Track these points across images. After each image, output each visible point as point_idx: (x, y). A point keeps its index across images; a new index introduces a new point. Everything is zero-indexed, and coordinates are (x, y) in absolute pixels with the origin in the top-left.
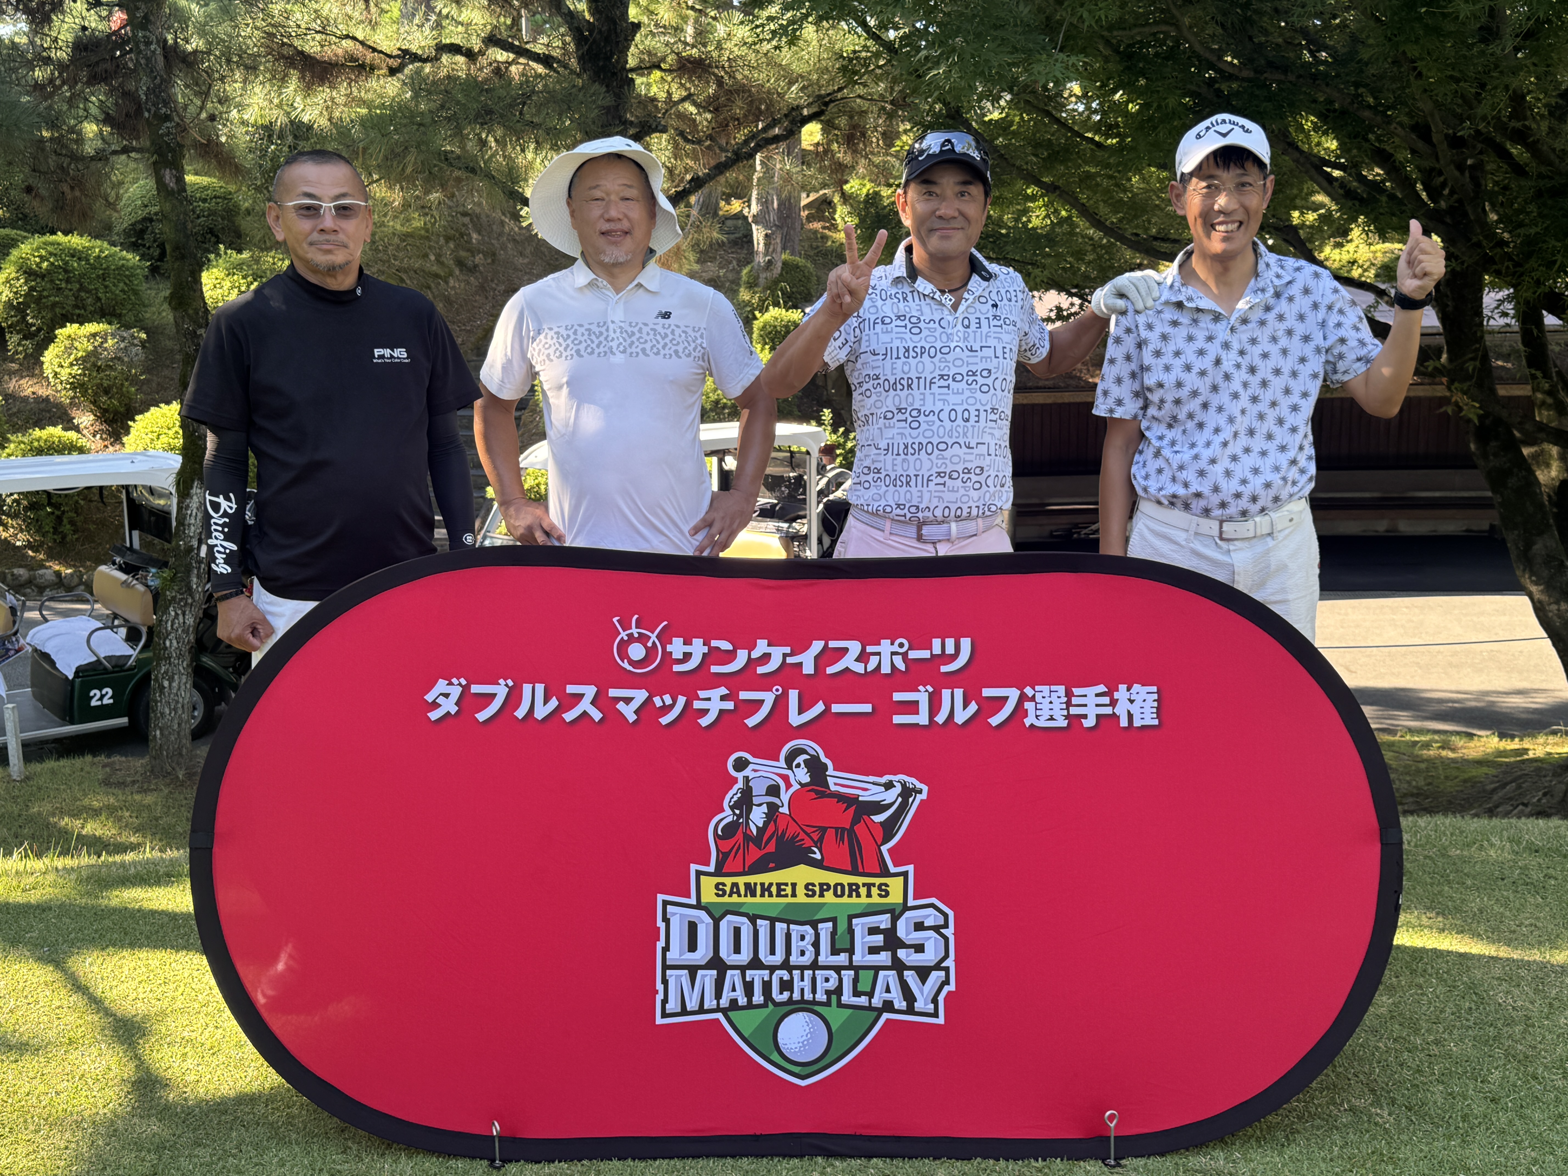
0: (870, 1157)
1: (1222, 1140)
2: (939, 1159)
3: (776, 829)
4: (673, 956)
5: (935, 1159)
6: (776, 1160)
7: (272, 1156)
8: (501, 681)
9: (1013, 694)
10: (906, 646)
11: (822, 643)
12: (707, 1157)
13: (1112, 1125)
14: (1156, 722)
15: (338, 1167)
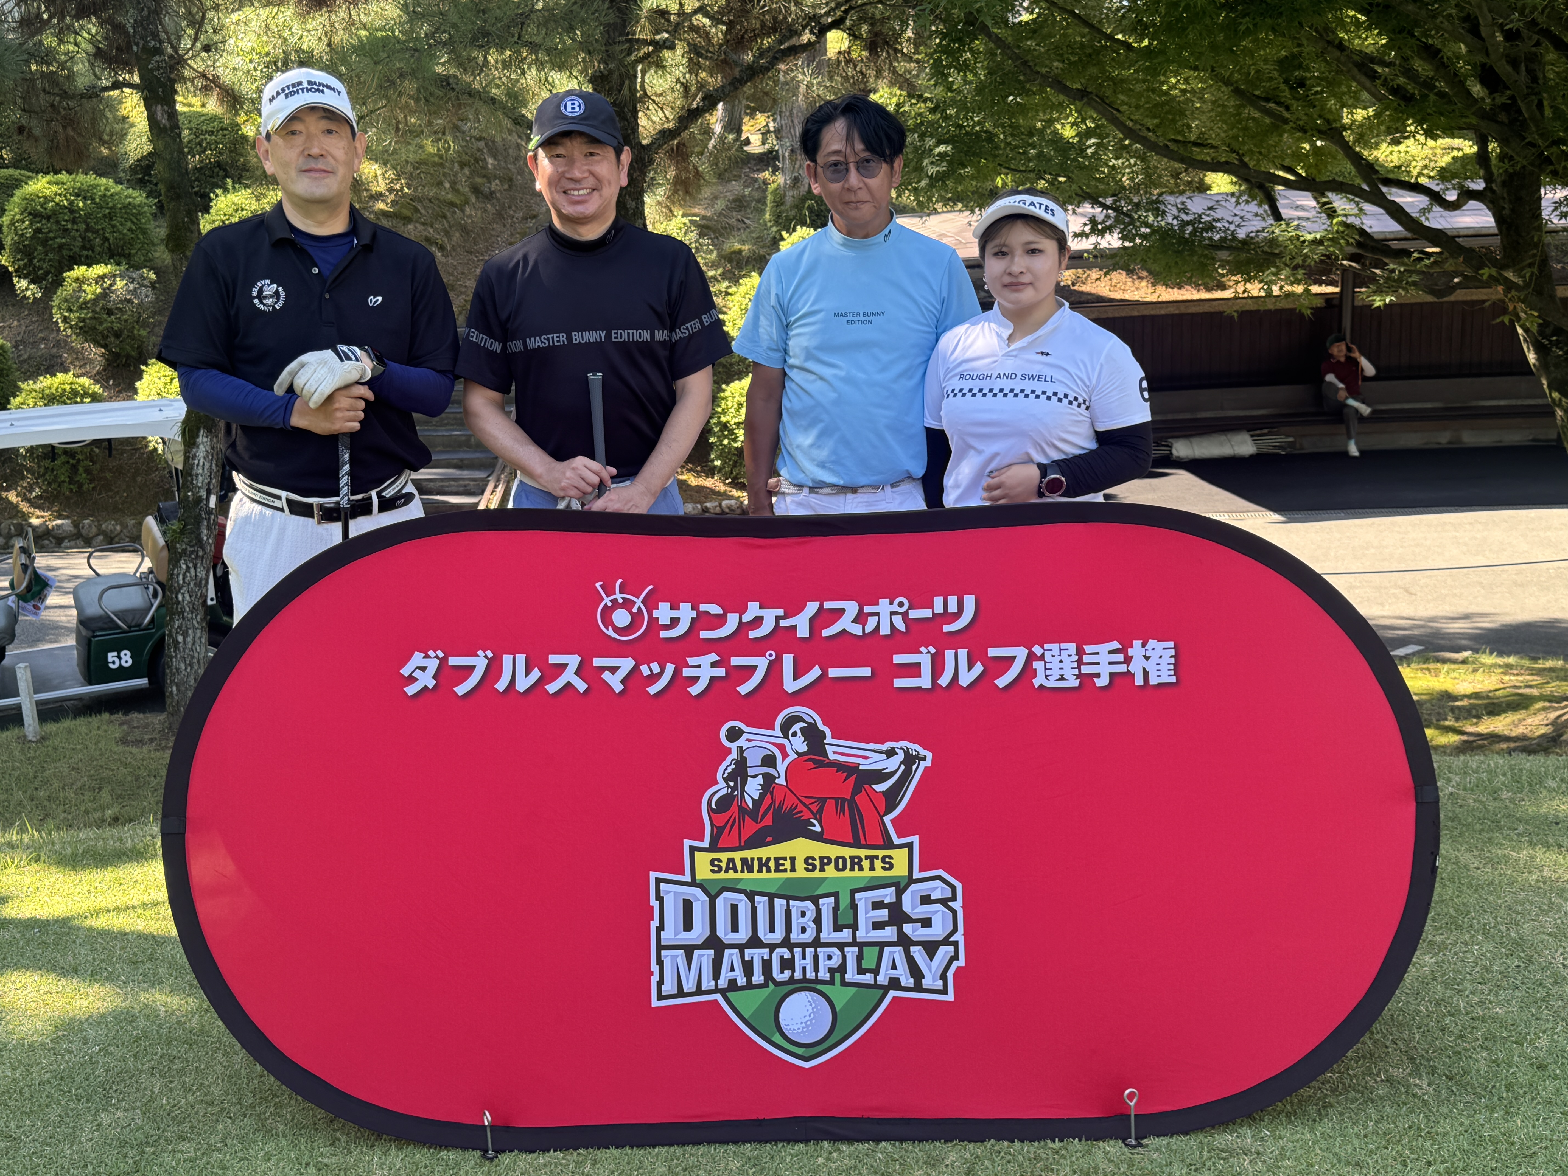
0: (878, 1141)
1: (1250, 1116)
2: (951, 1141)
3: (773, 801)
4: (667, 936)
5: (946, 1141)
6: (780, 1145)
7: (257, 1151)
8: (480, 653)
9: (1021, 653)
10: (907, 604)
11: (818, 603)
12: (708, 1143)
13: (1132, 1104)
14: (1173, 679)
15: (326, 1161)
